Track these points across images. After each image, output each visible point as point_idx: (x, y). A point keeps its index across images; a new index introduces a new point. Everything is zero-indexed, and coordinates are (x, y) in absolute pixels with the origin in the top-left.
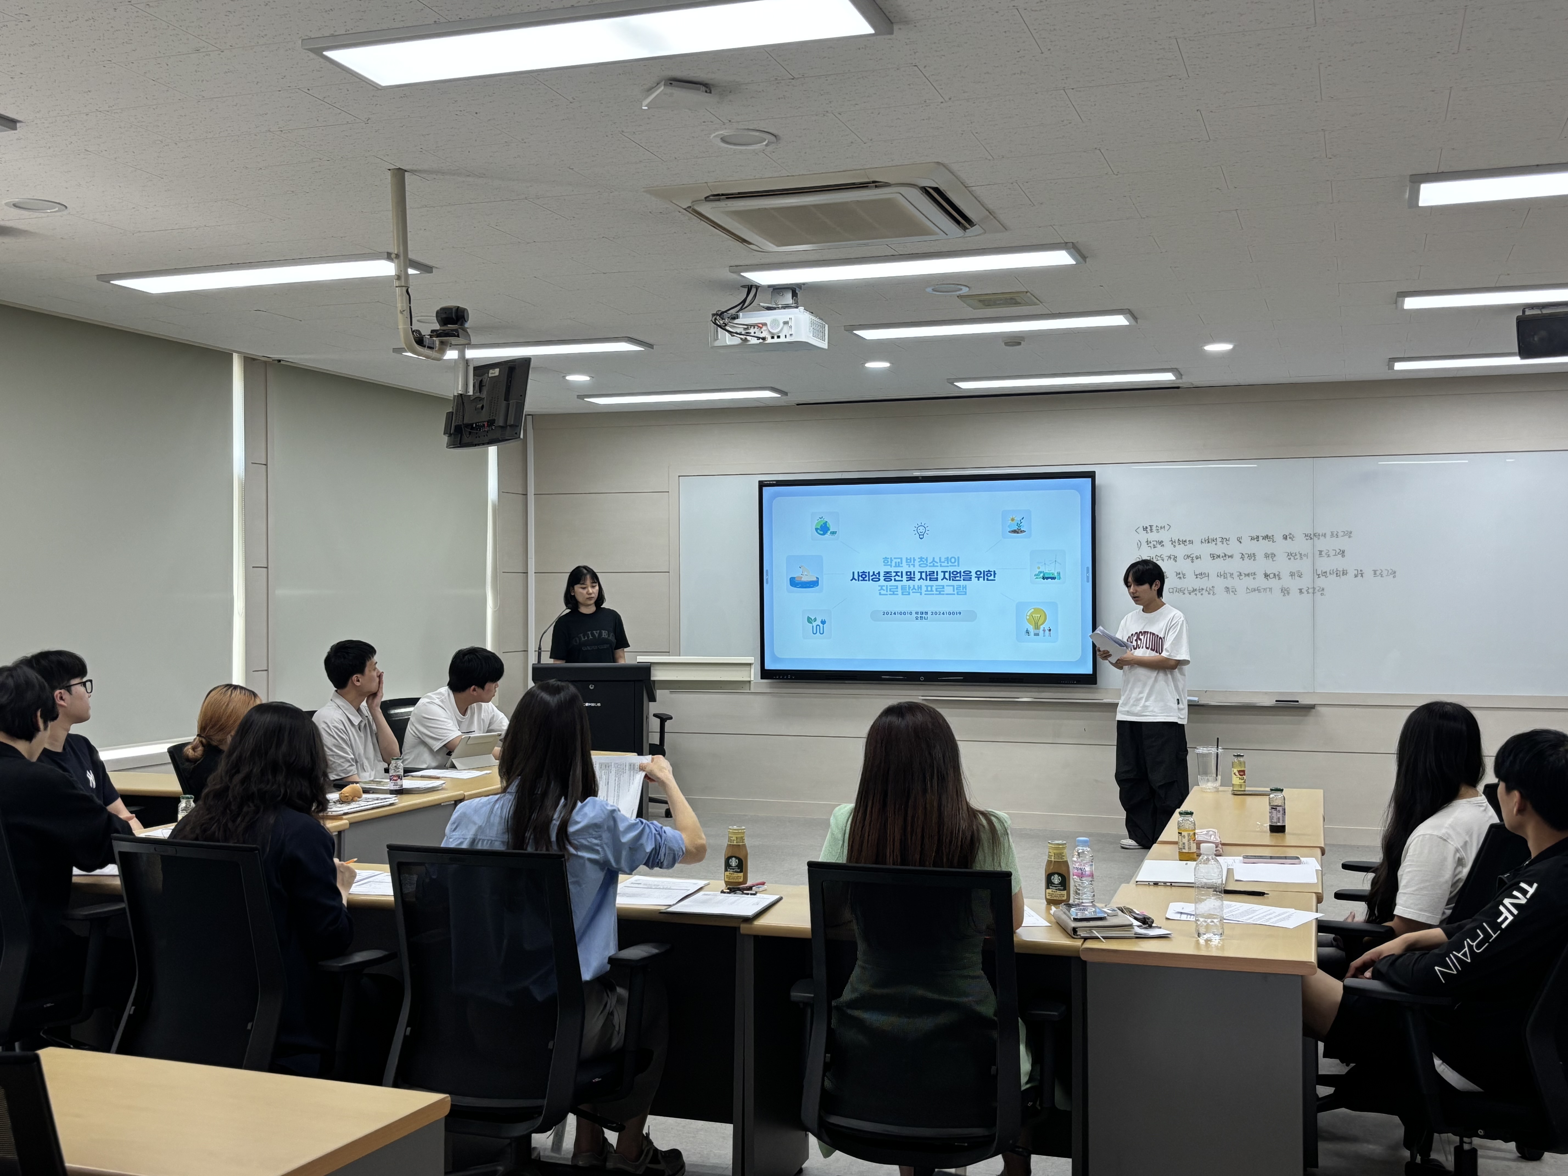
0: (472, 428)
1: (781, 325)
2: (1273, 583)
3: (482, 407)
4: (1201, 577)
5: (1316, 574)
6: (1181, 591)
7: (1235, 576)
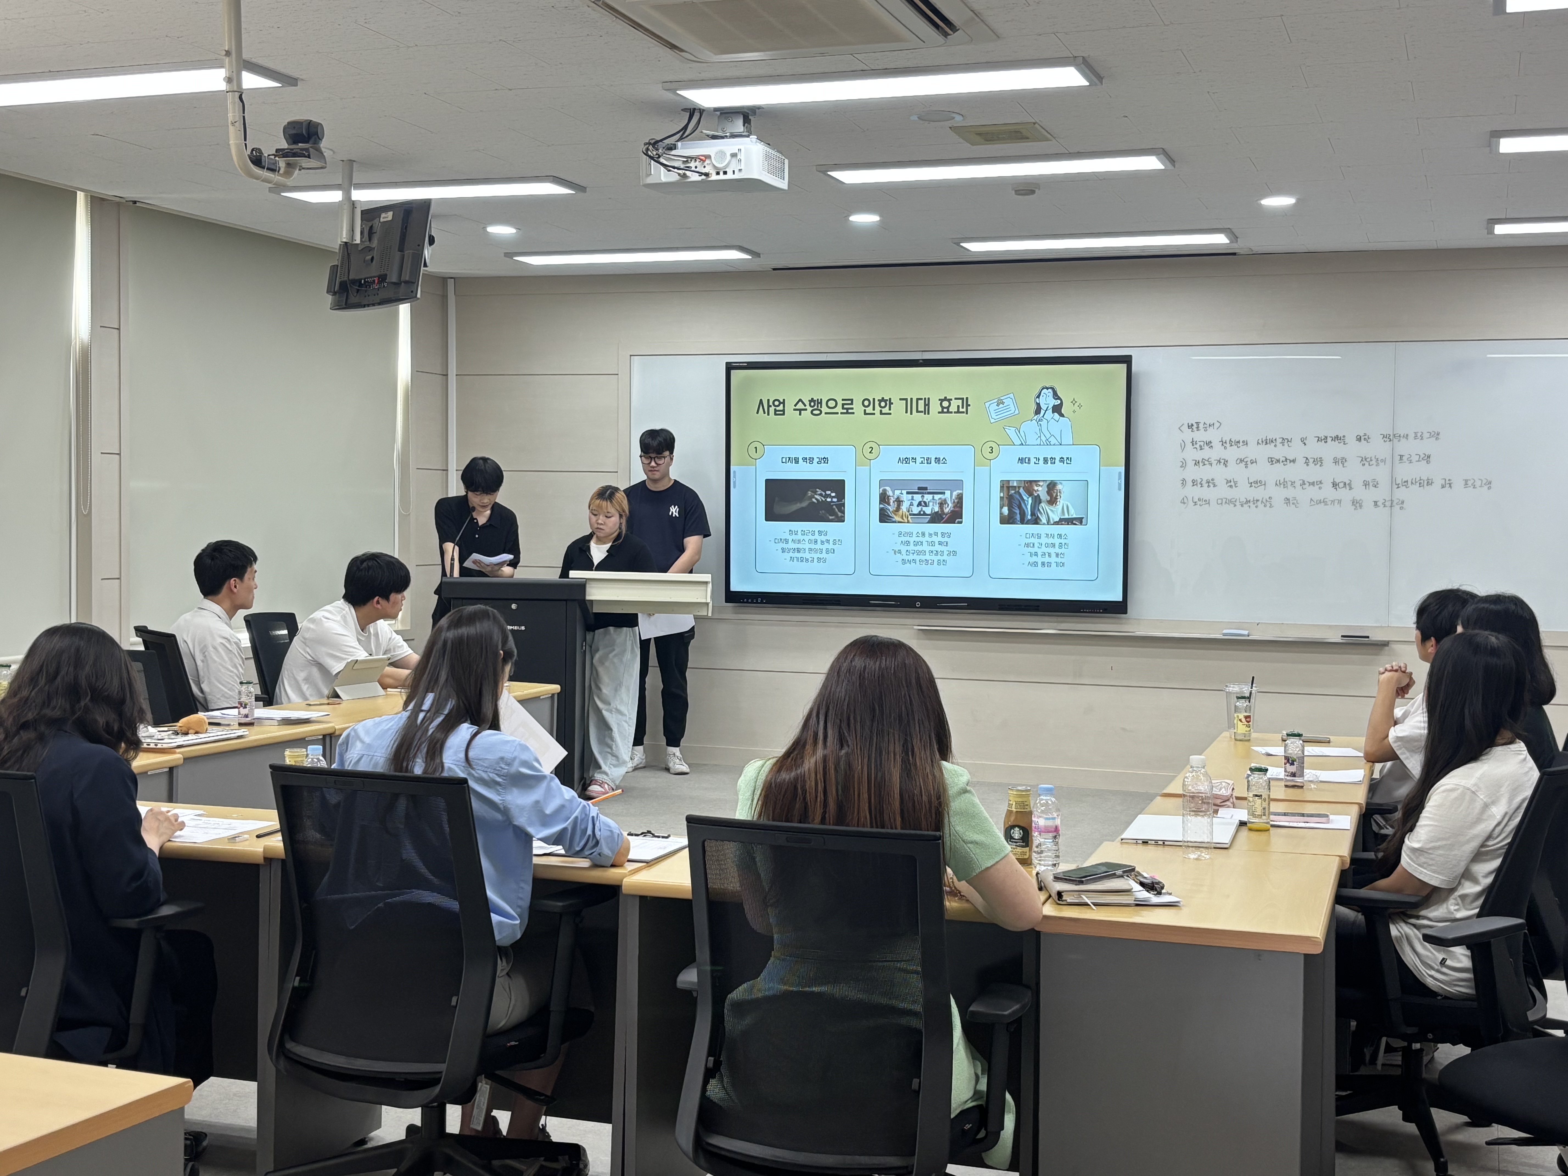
0: (360, 285)
1: (729, 157)
2: (1342, 493)
3: (372, 258)
4: (1256, 486)
5: (1395, 484)
6: (1231, 502)
7: (1298, 484)
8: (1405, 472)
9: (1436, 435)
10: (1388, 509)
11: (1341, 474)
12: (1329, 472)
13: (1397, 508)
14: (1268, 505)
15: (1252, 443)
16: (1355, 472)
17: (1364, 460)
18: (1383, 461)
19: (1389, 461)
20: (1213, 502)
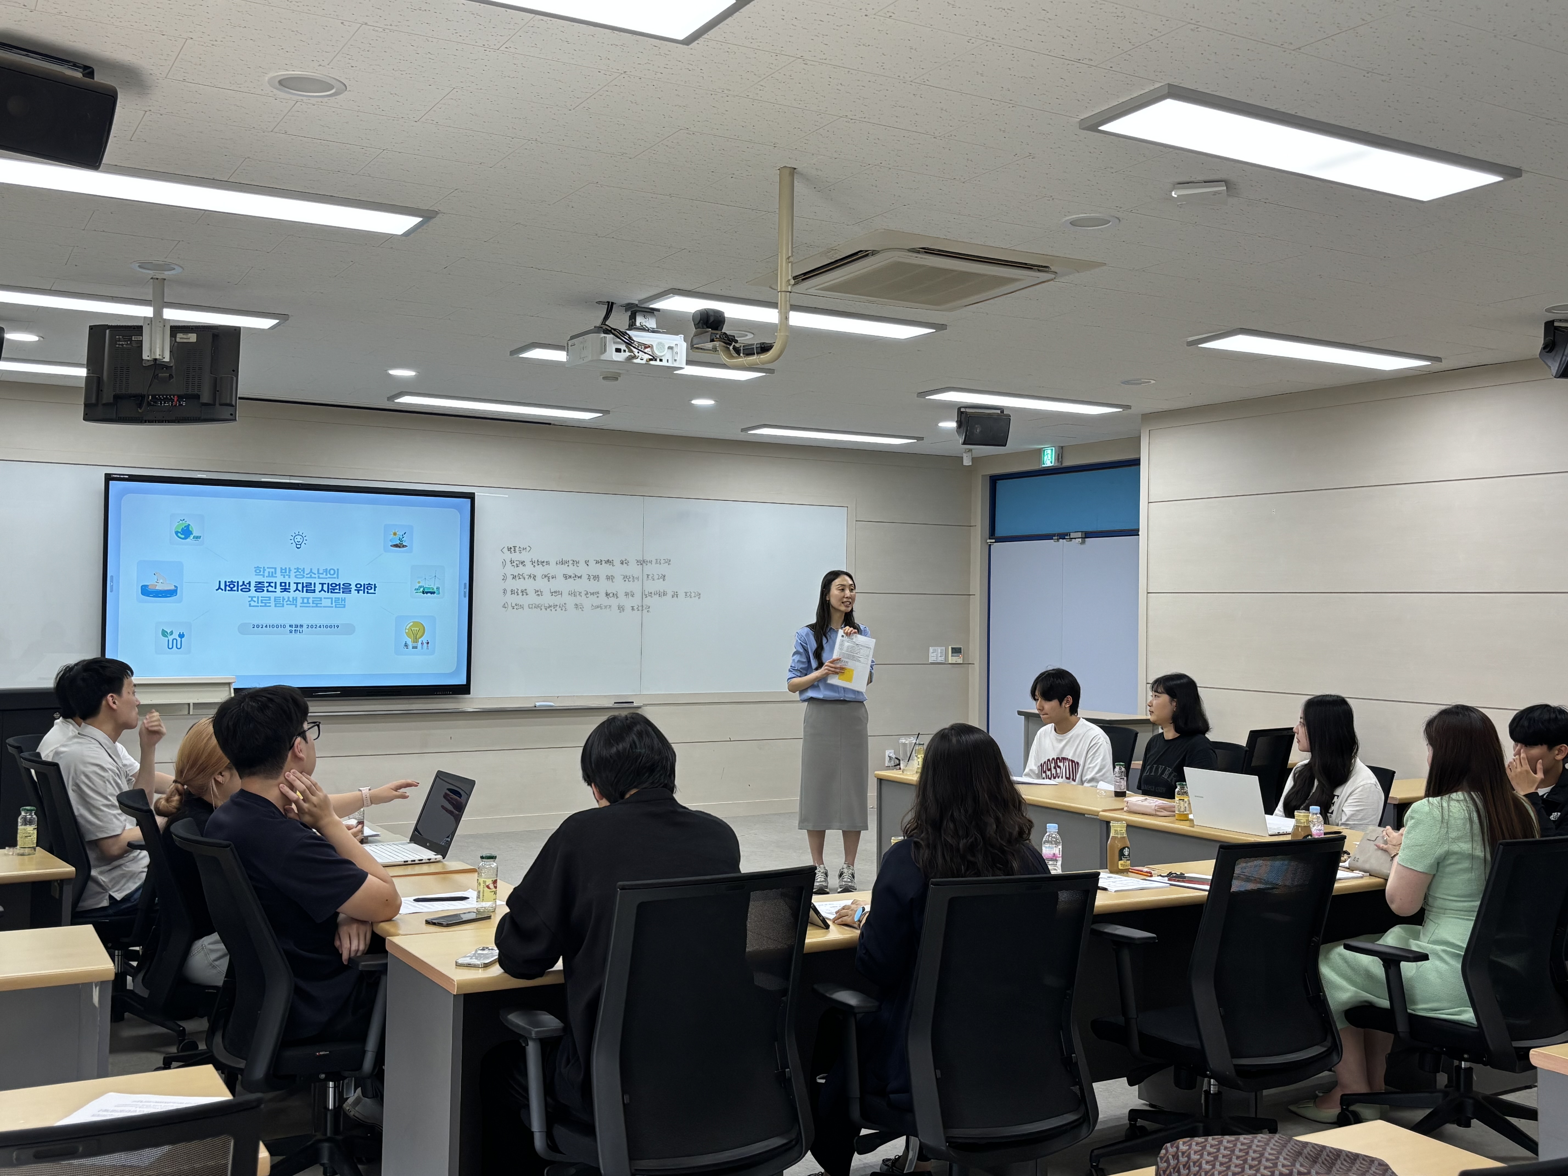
0: (144, 400)
2: (613, 601)
3: (171, 376)
4: (556, 594)
5: (644, 595)
6: (537, 607)
7: (583, 594)
8: (650, 586)
9: (668, 562)
10: (640, 612)
11: (611, 587)
12: (603, 586)
13: (645, 611)
14: (564, 609)
15: (552, 563)
16: (619, 586)
17: (626, 578)
18: (638, 578)
19: (640, 579)
20: (526, 607)
